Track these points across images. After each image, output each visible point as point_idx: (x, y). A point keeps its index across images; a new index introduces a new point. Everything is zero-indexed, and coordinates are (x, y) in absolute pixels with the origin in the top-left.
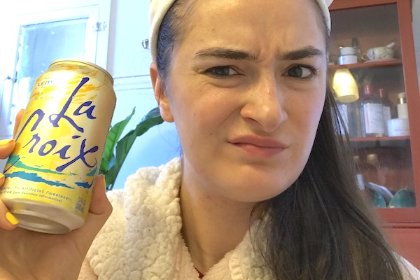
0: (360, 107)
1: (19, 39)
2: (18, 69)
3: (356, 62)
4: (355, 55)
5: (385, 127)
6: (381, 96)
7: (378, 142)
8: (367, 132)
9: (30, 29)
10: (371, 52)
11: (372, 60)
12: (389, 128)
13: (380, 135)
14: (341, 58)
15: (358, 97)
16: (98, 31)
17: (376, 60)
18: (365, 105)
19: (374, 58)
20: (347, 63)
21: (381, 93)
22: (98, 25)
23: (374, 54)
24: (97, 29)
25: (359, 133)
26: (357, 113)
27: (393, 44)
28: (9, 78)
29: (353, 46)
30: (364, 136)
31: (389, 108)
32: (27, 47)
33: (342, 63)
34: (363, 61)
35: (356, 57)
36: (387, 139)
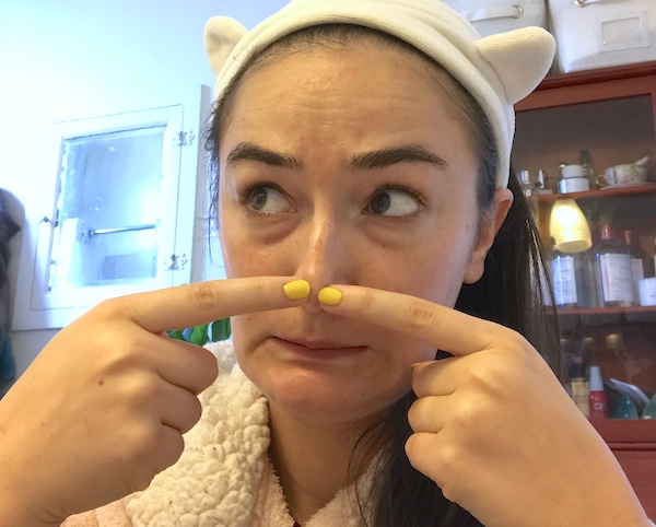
0: (595, 260)
1: (61, 160)
2: (61, 206)
3: (587, 189)
4: (585, 177)
5: (635, 292)
6: (628, 241)
7: (623, 315)
8: (607, 299)
9: (77, 143)
10: (610, 172)
11: (612, 185)
12: (641, 293)
13: (627, 304)
14: (563, 183)
15: (590, 244)
16: (181, 145)
17: (619, 184)
18: (602, 257)
19: (616, 182)
20: (572, 190)
21: (627, 236)
22: (182, 135)
23: (615, 175)
24: (180, 142)
25: (593, 301)
26: (590, 269)
27: (645, 159)
28: (46, 220)
29: (581, 163)
30: (602, 305)
31: (640, 261)
32: (72, 172)
33: (564, 190)
34: (598, 187)
35: (586, 181)
36: (638, 310)
